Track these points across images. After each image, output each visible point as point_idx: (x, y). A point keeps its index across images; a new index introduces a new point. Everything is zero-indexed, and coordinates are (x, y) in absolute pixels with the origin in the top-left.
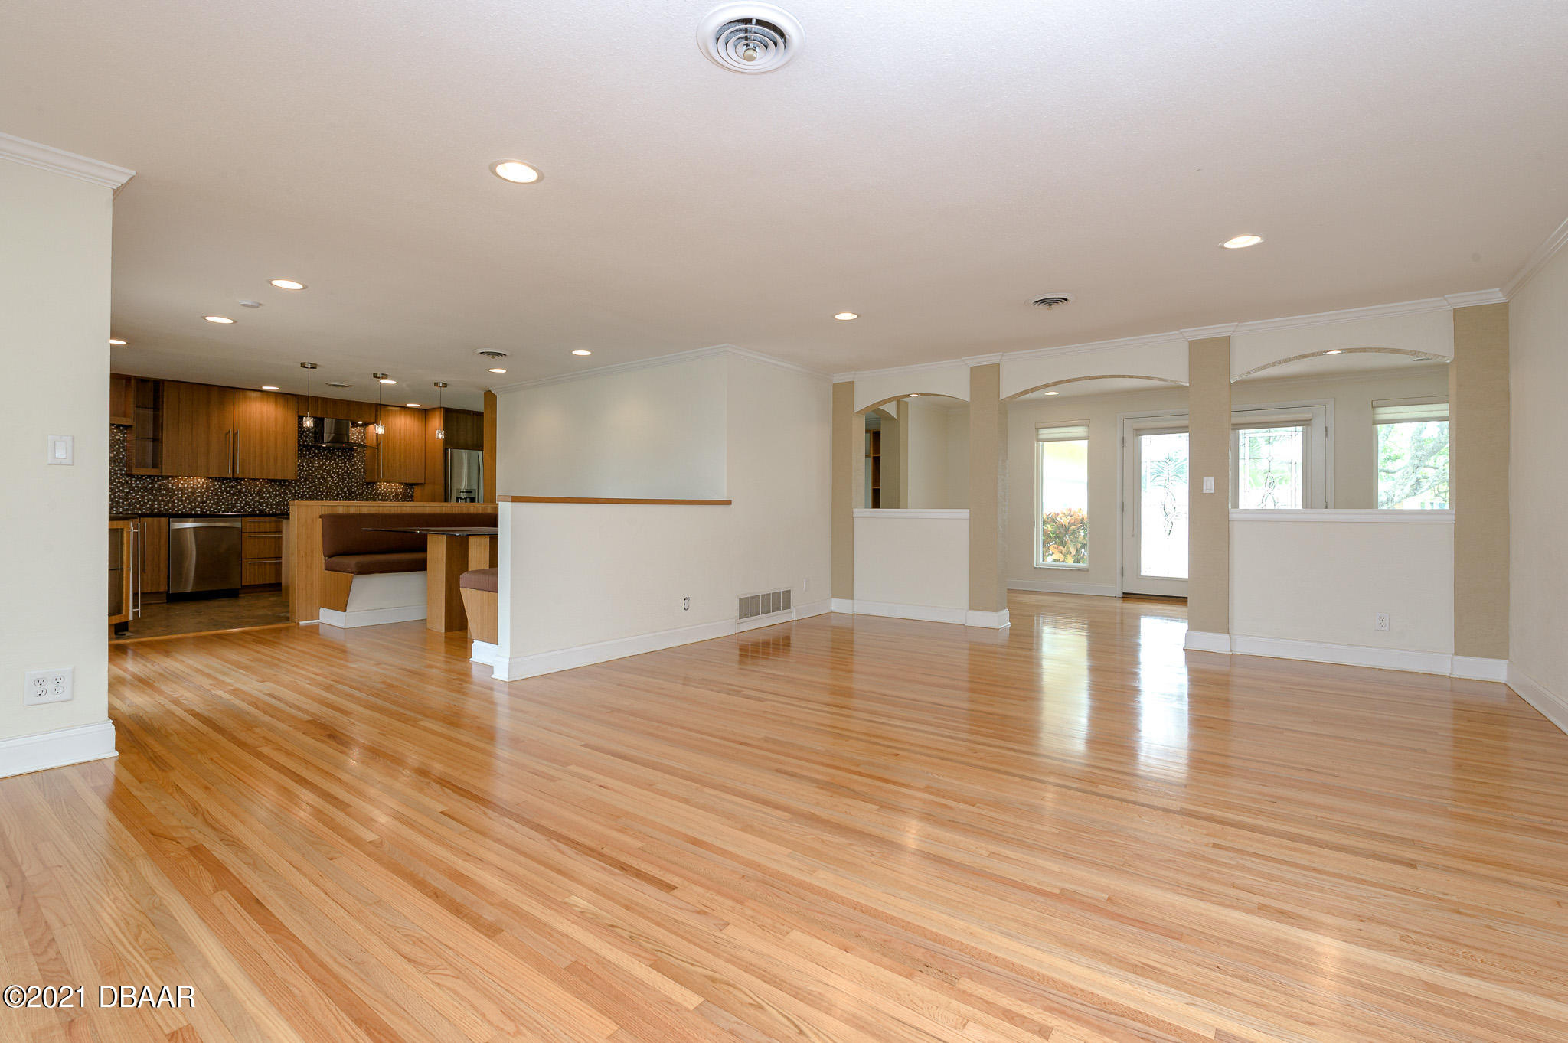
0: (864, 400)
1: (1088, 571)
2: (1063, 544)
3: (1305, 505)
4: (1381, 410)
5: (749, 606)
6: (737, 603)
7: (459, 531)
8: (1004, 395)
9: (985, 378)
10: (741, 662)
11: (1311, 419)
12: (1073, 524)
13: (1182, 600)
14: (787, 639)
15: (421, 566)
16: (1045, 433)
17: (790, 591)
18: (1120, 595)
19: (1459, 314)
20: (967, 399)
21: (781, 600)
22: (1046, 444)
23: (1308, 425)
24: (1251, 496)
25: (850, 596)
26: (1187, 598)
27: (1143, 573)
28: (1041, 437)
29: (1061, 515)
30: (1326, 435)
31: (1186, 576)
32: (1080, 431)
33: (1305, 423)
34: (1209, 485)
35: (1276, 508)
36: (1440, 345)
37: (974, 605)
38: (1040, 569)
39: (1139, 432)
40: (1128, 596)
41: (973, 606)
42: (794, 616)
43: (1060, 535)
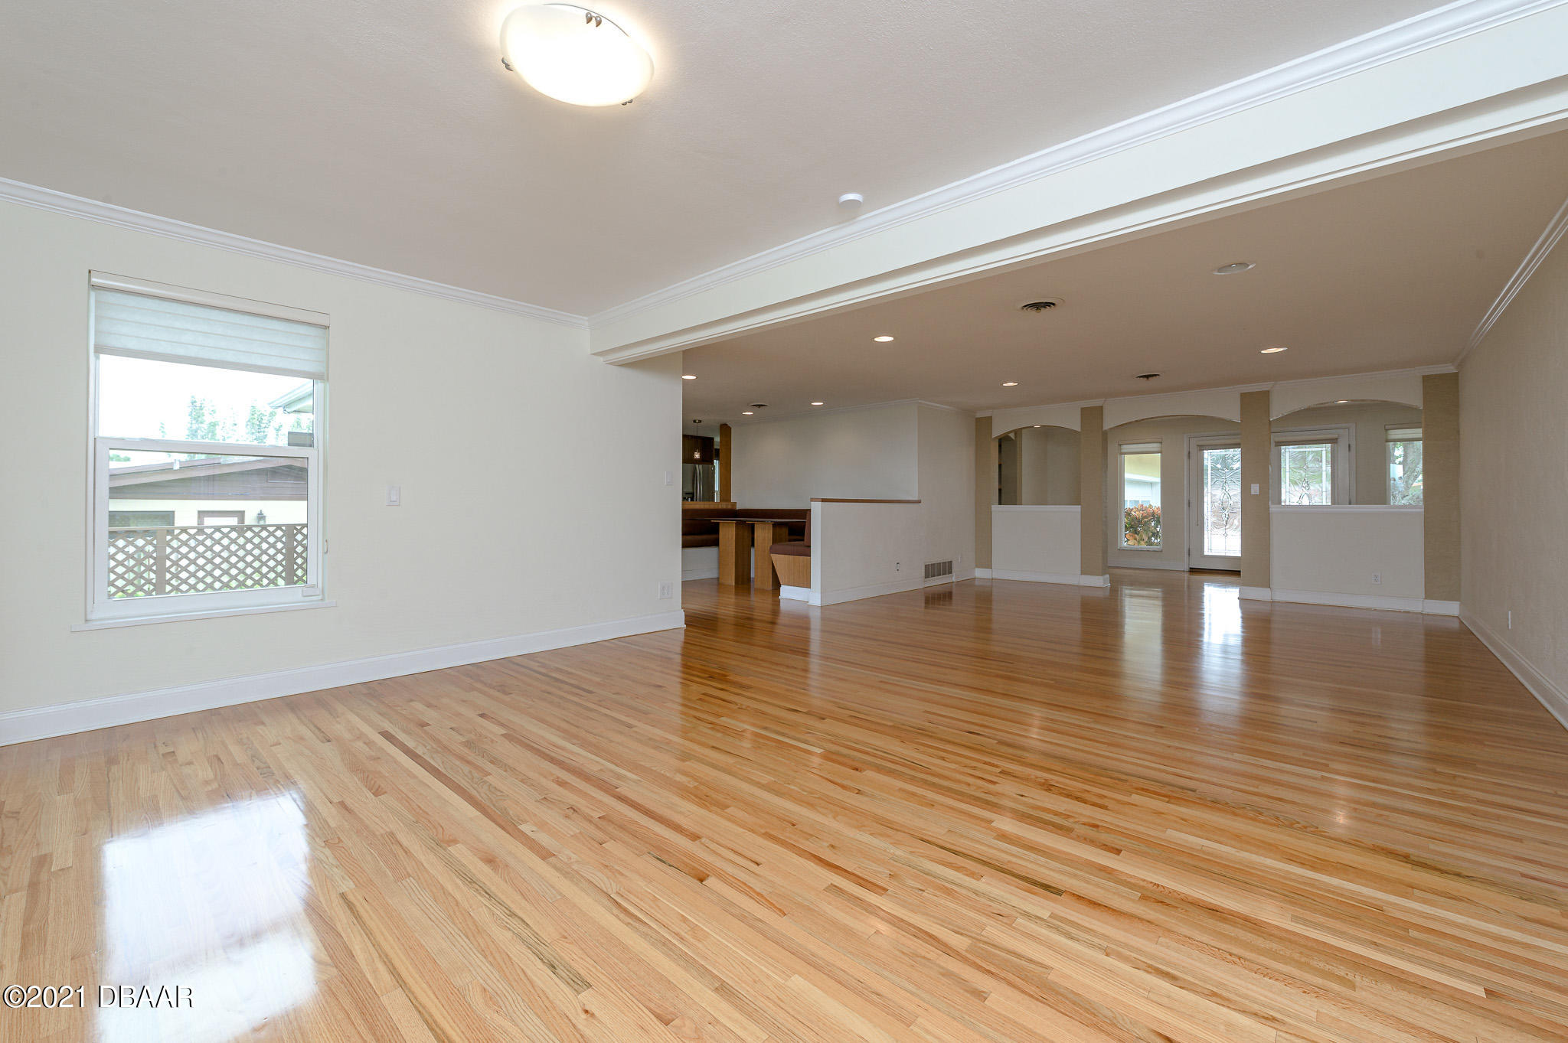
0: (997, 431)
1: (1161, 551)
2: (1136, 532)
3: (1333, 502)
4: (1392, 432)
5: (932, 570)
6: (923, 568)
7: (749, 520)
8: (1106, 427)
9: (1092, 415)
10: (926, 608)
11: (1337, 439)
12: (1145, 517)
13: (1237, 573)
14: (950, 594)
15: (715, 543)
16: (1126, 448)
17: (951, 562)
18: (1188, 569)
19: (1426, 379)
20: (1079, 430)
21: (946, 568)
22: (1127, 457)
23: (1336, 443)
24: (1291, 495)
25: (988, 565)
26: (1240, 571)
27: (1206, 553)
28: (1123, 451)
29: (1135, 510)
30: (1349, 450)
31: (1240, 555)
32: (1155, 446)
33: (1333, 441)
34: (1255, 489)
35: (1311, 504)
36: (1414, 398)
37: (1085, 571)
38: (1123, 550)
39: (1202, 448)
40: (1193, 571)
41: (1083, 573)
42: (954, 580)
43: (1137, 524)
